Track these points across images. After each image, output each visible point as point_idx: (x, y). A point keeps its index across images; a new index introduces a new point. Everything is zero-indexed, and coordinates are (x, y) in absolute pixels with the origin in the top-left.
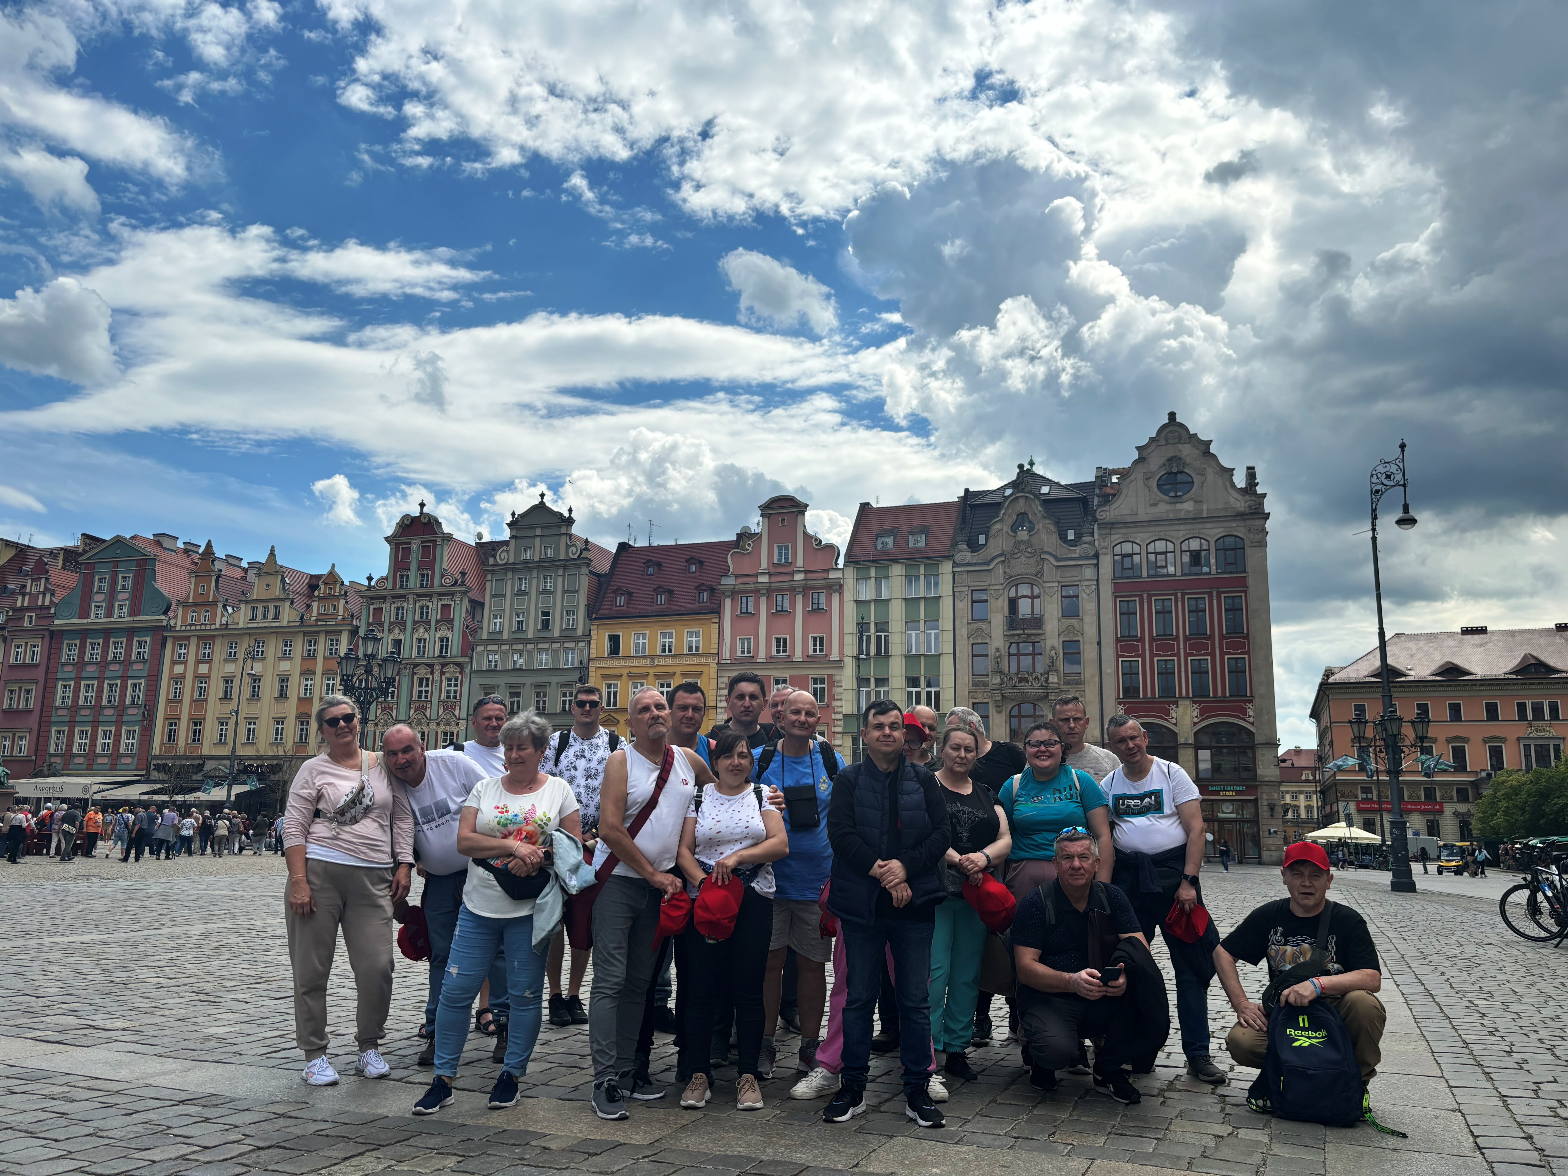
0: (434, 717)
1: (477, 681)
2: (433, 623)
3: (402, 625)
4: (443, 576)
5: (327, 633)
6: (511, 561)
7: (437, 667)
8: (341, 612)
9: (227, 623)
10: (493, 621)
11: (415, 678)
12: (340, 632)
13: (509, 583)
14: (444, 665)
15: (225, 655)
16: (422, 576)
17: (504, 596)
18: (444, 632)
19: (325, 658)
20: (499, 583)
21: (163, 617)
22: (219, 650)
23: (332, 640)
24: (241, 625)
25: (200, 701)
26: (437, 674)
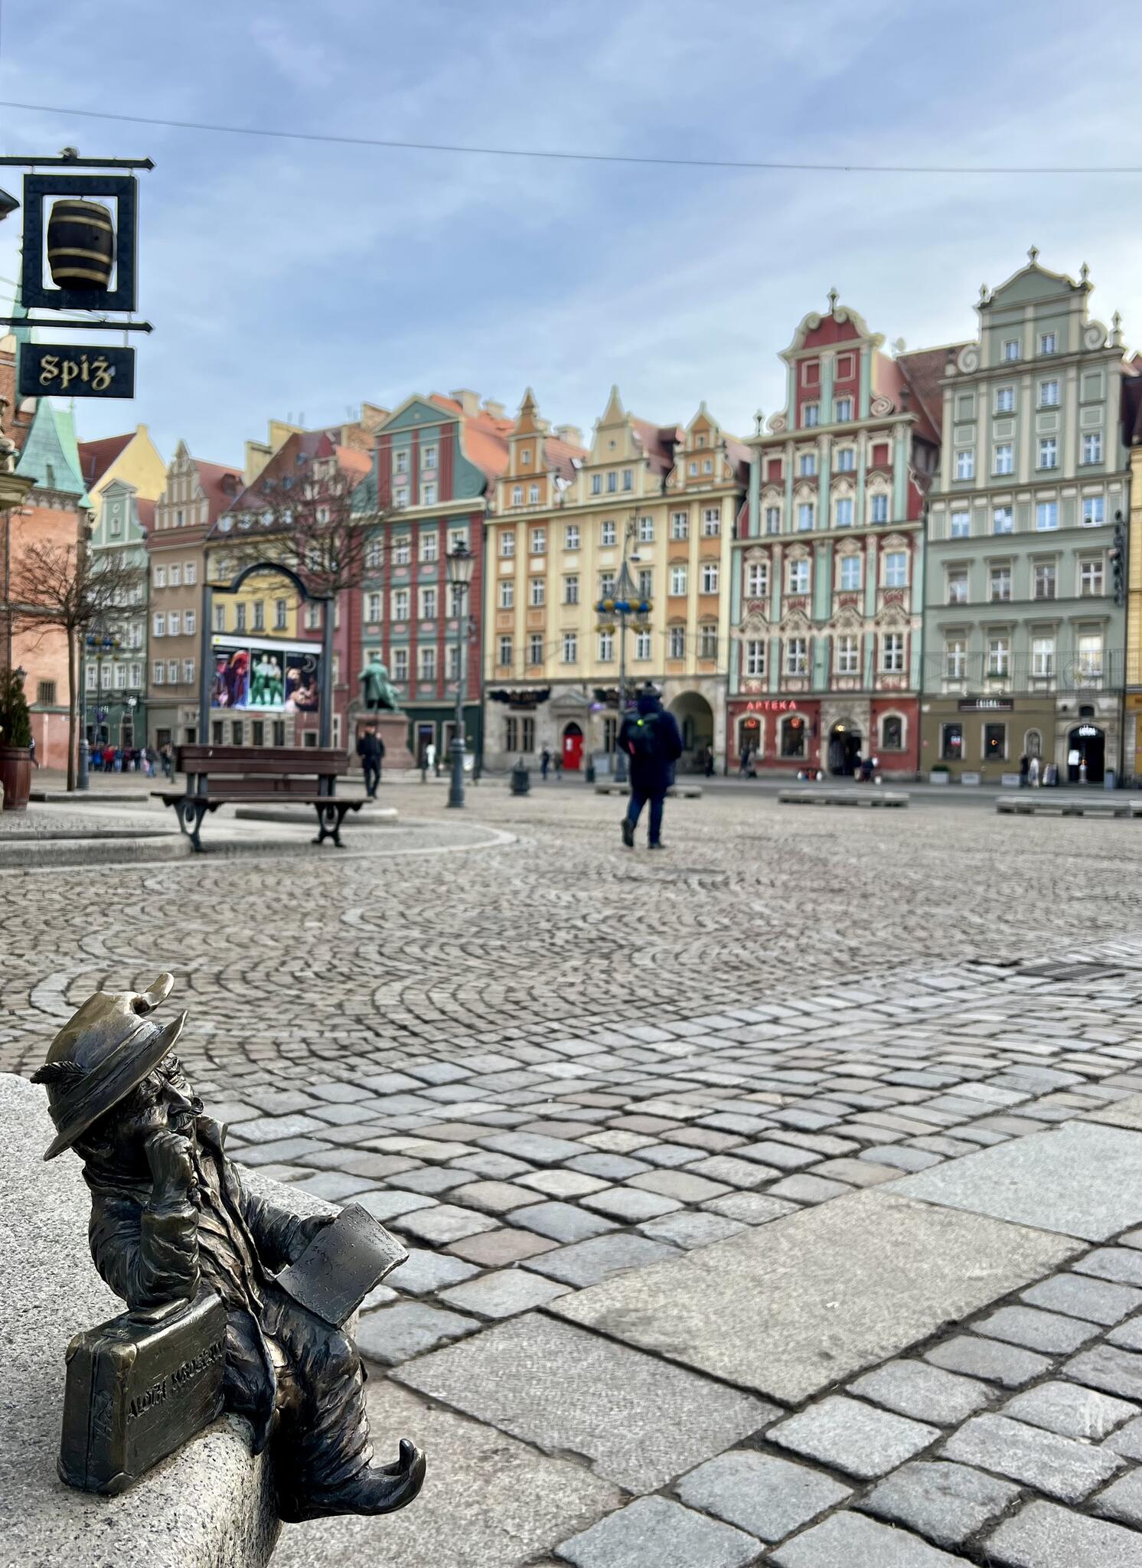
0: (870, 612)
1: (937, 557)
2: (861, 475)
3: (814, 480)
4: (872, 401)
5: (703, 502)
6: (985, 365)
7: (872, 541)
8: (719, 471)
9: (562, 503)
10: (957, 462)
11: (838, 558)
12: (720, 500)
13: (983, 401)
14: (882, 536)
15: (565, 545)
16: (839, 404)
17: (974, 422)
18: (879, 486)
19: (702, 540)
20: (966, 403)
21: (480, 499)
22: (557, 537)
23: (709, 513)
24: (581, 503)
25: (538, 607)
26: (872, 550)
